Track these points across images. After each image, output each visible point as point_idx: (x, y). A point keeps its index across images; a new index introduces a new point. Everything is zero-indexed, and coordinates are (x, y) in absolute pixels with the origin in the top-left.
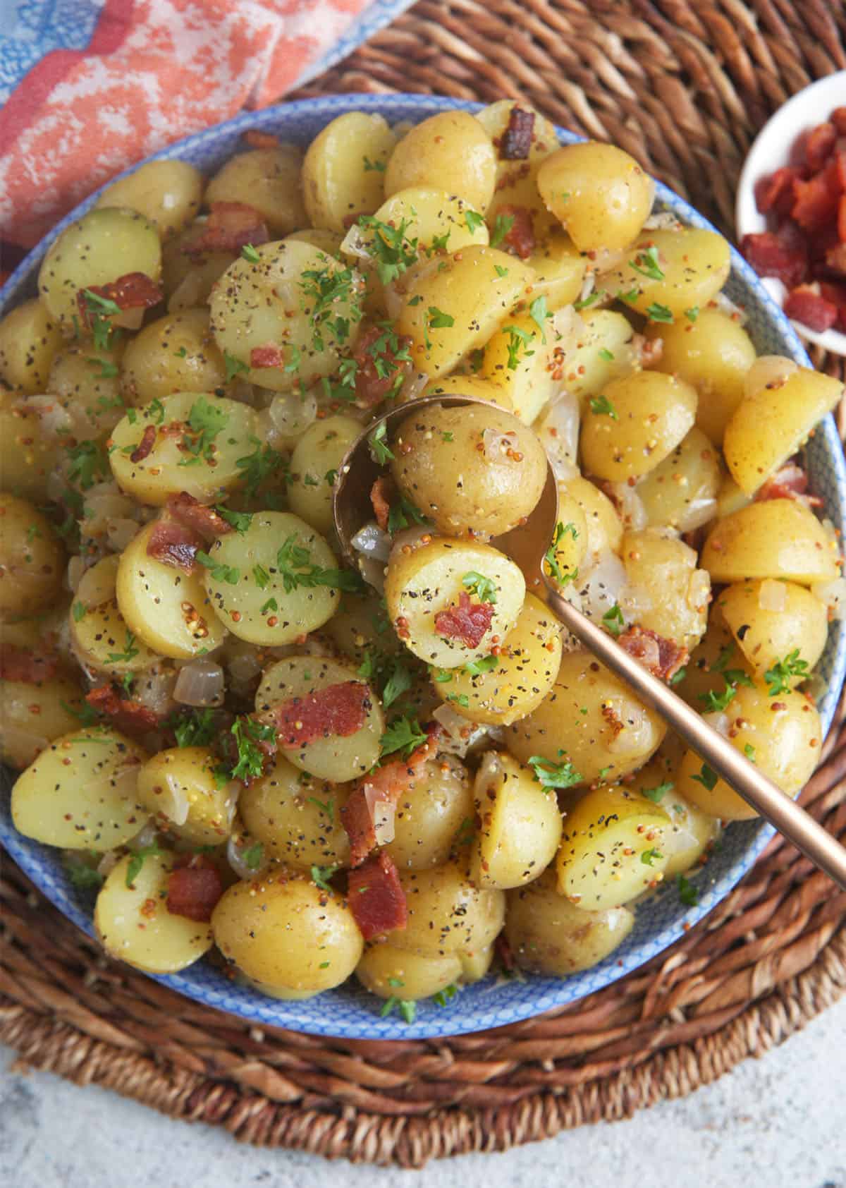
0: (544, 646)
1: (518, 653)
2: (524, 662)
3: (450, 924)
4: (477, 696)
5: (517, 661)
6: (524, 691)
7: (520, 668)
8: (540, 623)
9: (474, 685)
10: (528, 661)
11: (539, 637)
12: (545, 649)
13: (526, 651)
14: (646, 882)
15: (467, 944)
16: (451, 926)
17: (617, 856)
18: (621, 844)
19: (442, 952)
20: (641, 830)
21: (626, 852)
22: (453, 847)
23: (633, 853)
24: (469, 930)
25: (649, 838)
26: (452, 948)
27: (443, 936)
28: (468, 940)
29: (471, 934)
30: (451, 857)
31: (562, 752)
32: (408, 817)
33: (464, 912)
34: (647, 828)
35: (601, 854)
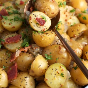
14: (60, 84)
15: (26, 86)
16: (24, 80)
17: (56, 72)
18: (57, 70)
19: (21, 85)
20: (61, 67)
21: (57, 72)
22: (28, 68)
23: (59, 73)
24: (27, 83)
25: (62, 70)
26: (23, 85)
27: (22, 81)
28: (26, 85)
29: (27, 84)
30: (27, 70)
31: (51, 53)
32: (22, 56)
33: (27, 78)
34: (62, 68)
35: (53, 69)
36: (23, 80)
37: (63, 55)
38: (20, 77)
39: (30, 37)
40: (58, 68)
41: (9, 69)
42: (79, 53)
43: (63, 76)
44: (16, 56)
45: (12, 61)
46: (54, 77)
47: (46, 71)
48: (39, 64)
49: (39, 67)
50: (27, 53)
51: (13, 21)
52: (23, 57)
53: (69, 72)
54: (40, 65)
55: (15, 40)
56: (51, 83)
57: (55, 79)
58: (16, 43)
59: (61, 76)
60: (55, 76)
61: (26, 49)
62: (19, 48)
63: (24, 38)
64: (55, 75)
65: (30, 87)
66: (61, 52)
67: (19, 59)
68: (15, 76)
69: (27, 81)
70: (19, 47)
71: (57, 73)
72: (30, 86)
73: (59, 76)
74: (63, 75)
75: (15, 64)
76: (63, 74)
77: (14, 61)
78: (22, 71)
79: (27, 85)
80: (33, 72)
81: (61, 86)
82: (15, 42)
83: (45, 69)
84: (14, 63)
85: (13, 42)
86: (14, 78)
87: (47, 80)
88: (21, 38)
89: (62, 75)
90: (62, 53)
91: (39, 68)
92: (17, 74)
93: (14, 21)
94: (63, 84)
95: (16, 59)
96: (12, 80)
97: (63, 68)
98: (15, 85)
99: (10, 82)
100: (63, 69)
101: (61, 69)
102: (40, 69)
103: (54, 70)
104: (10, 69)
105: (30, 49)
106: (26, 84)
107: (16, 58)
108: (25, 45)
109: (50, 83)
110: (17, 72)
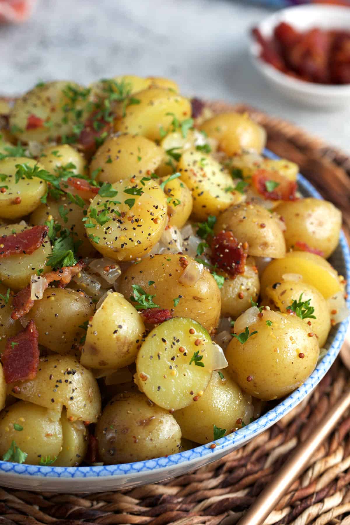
0: (152, 219)
1: (137, 221)
2: (138, 226)
3: (63, 379)
4: (105, 238)
5: (135, 225)
6: (132, 241)
7: (134, 229)
8: (154, 206)
9: (106, 233)
10: (141, 226)
11: (151, 214)
12: (152, 221)
13: (142, 221)
14: (192, 393)
15: (70, 402)
16: (63, 381)
17: (174, 351)
18: (178, 341)
19: (53, 400)
20: (191, 332)
21: (181, 350)
22: (75, 340)
23: (185, 354)
24: (73, 391)
25: (197, 343)
26: (60, 400)
27: (57, 386)
28: (72, 398)
29: (74, 395)
30: (73, 347)
31: (152, 283)
32: (53, 298)
33: (74, 374)
34: (196, 333)
35: (164, 341)
36: (60, 381)
37: (196, 286)
38: (49, 372)
39: (76, 234)
40: (181, 334)
41: (8, 346)
42: (248, 289)
43: (201, 365)
44: (33, 298)
45: (18, 315)
46: (171, 367)
47: (139, 347)
48: (117, 323)
49: (115, 332)
50: (69, 289)
51: (13, 179)
52: (57, 300)
53: (221, 350)
54: (120, 327)
55: (27, 246)
56: (159, 388)
57: (172, 374)
58: (30, 253)
59: (193, 363)
60: (173, 364)
61: (66, 276)
62: (41, 271)
63: (56, 240)
64: (173, 359)
65: (85, 405)
66: (186, 276)
67: (41, 311)
68: (31, 369)
69: (74, 385)
70: (42, 267)
71: (180, 355)
72: (84, 403)
73: (186, 366)
74: (201, 358)
75: (28, 327)
76: (200, 354)
77: (27, 315)
78: (54, 353)
79: (75, 400)
80: (94, 350)
81: (195, 399)
82: (24, 252)
83: (137, 341)
84: (24, 323)
85: (18, 251)
86: (27, 375)
87: (144, 378)
88: (46, 239)
89: (197, 360)
90: (192, 279)
91: (115, 336)
92: (36, 361)
93: (17, 181)
94: (202, 393)
95: (31, 310)
96: (19, 384)
97: (201, 334)
98: (30, 400)
99: (14, 391)
100: (200, 339)
101: (193, 338)
102: (118, 339)
103: (168, 343)
104: (14, 344)
105: (80, 275)
106: (71, 395)
107: (31, 305)
108: (63, 259)
109: (154, 389)
110: (37, 354)
